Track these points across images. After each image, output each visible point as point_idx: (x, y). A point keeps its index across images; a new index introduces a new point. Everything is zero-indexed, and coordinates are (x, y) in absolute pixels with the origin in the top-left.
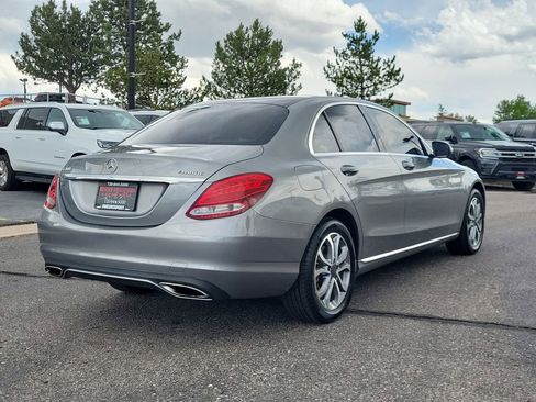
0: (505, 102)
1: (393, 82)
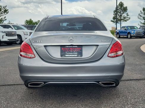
0: (27, 20)
1: (6, 13)
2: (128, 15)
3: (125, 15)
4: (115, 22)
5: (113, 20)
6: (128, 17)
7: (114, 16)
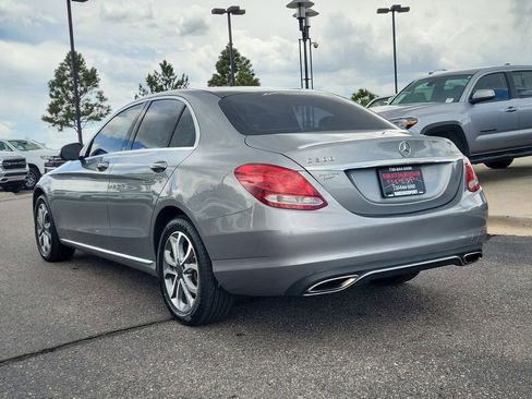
2: (102, 98)
3: (90, 97)
4: (57, 123)
5: (49, 115)
6: (105, 104)
7: (53, 100)
